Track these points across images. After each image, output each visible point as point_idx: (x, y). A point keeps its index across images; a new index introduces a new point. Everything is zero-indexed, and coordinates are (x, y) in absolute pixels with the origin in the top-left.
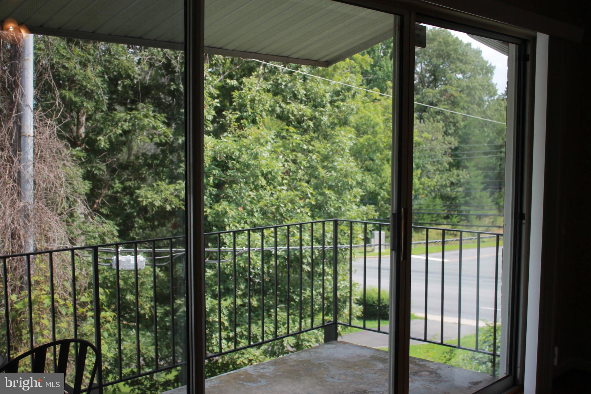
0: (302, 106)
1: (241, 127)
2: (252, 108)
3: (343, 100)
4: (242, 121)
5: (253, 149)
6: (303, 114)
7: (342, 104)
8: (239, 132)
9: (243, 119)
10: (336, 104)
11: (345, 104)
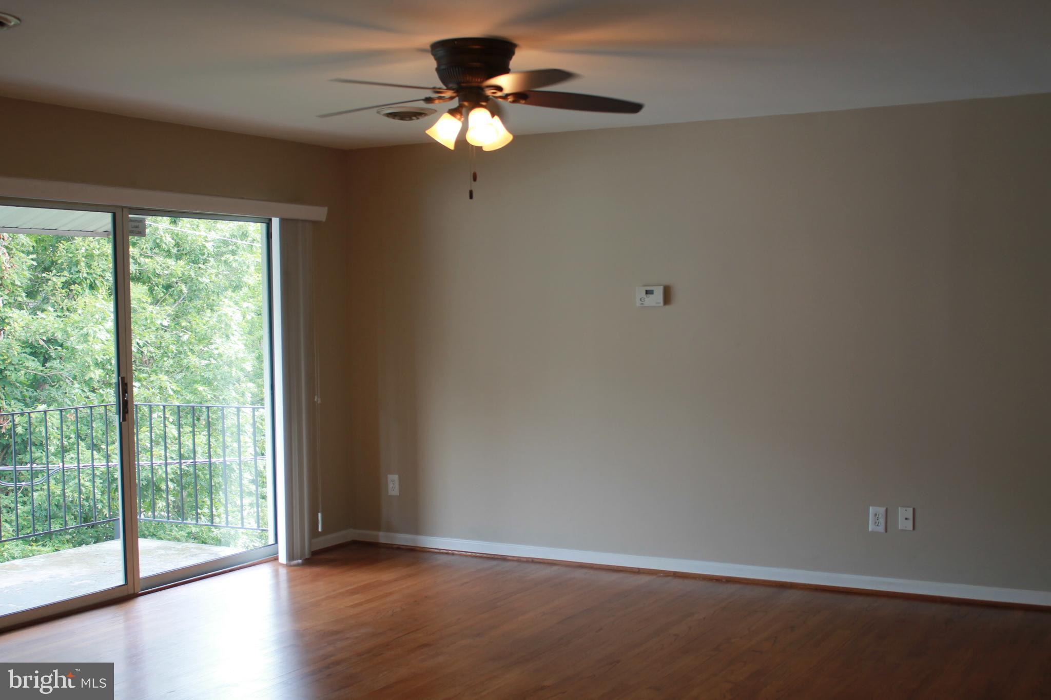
0: (171, 262)
1: (70, 295)
2: (89, 266)
3: (233, 253)
4: (73, 287)
5: (82, 329)
6: (171, 274)
7: (232, 258)
8: (67, 303)
9: (74, 283)
10: (223, 259)
11: (237, 257)
